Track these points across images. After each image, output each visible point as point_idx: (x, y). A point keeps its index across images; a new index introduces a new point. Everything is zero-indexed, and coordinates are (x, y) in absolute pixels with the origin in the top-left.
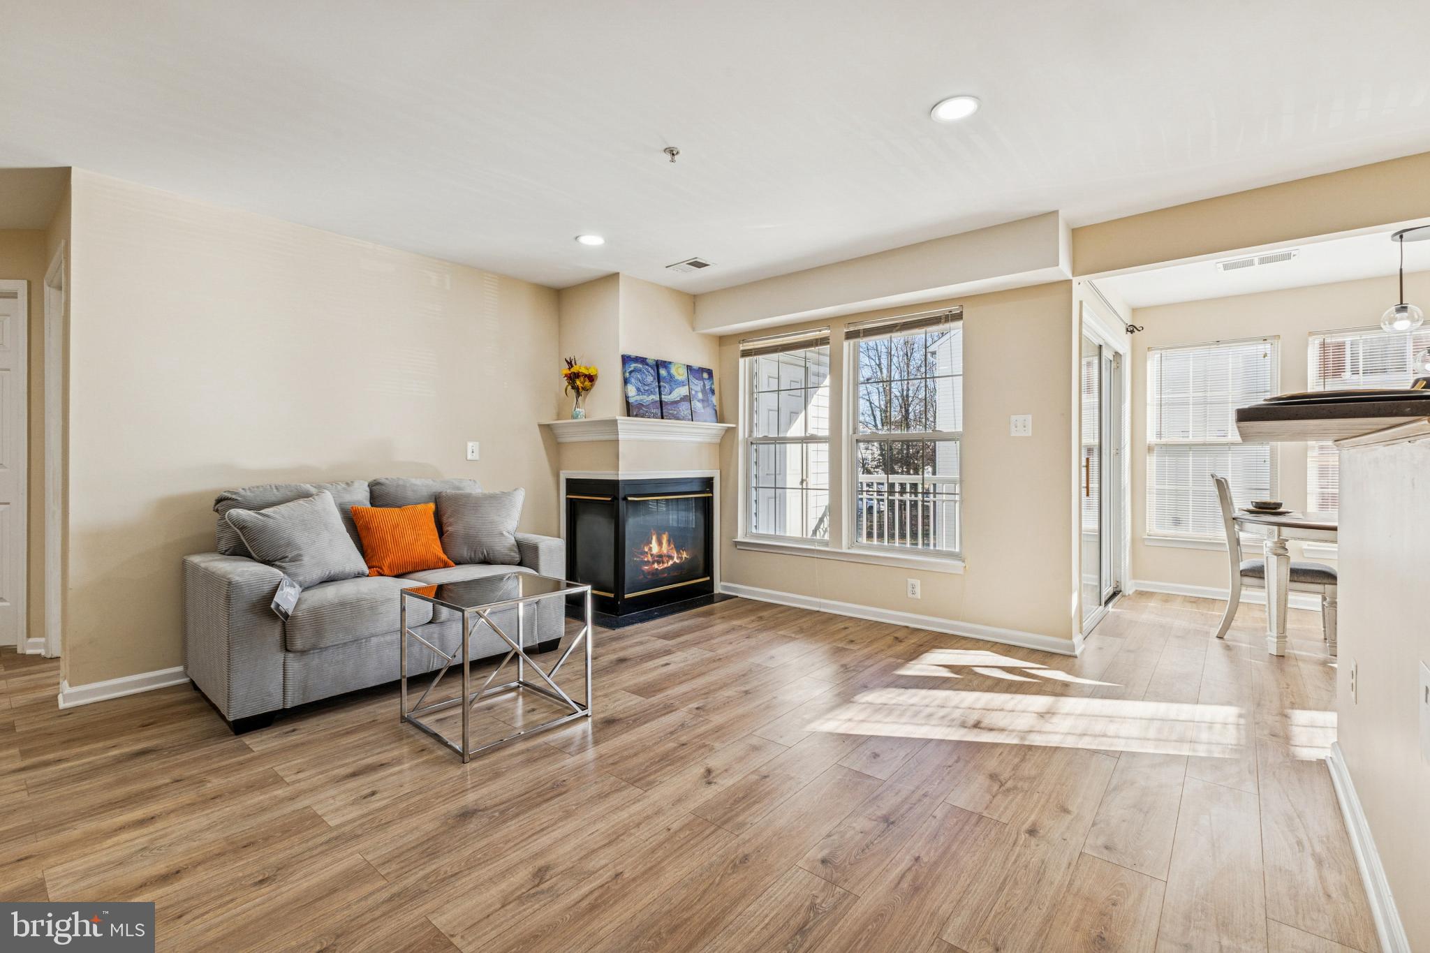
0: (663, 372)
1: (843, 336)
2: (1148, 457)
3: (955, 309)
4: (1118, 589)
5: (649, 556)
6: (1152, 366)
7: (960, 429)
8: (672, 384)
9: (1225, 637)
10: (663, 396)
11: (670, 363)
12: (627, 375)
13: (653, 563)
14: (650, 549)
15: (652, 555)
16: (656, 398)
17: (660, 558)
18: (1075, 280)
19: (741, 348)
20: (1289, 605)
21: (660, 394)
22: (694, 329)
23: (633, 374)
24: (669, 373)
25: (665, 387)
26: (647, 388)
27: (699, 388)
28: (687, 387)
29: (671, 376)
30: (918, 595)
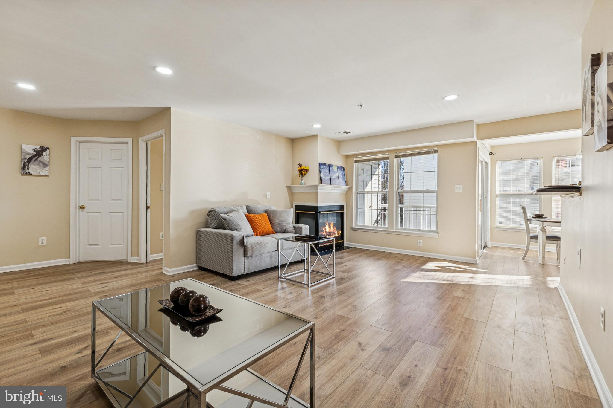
0: (331, 168)
1: (394, 157)
2: (496, 199)
3: (436, 149)
4: (486, 245)
5: (325, 232)
6: (498, 166)
7: (437, 189)
8: (333, 172)
9: (525, 259)
10: (331, 177)
11: (333, 165)
12: (321, 170)
13: (327, 235)
14: (325, 229)
15: (326, 232)
16: (329, 177)
17: (329, 234)
18: (477, 141)
19: (355, 160)
20: (546, 250)
22: (339, 153)
23: (323, 169)
25: (331, 174)
26: (326, 174)
27: (341, 174)
28: (337, 173)
29: (333, 170)
30: (422, 245)
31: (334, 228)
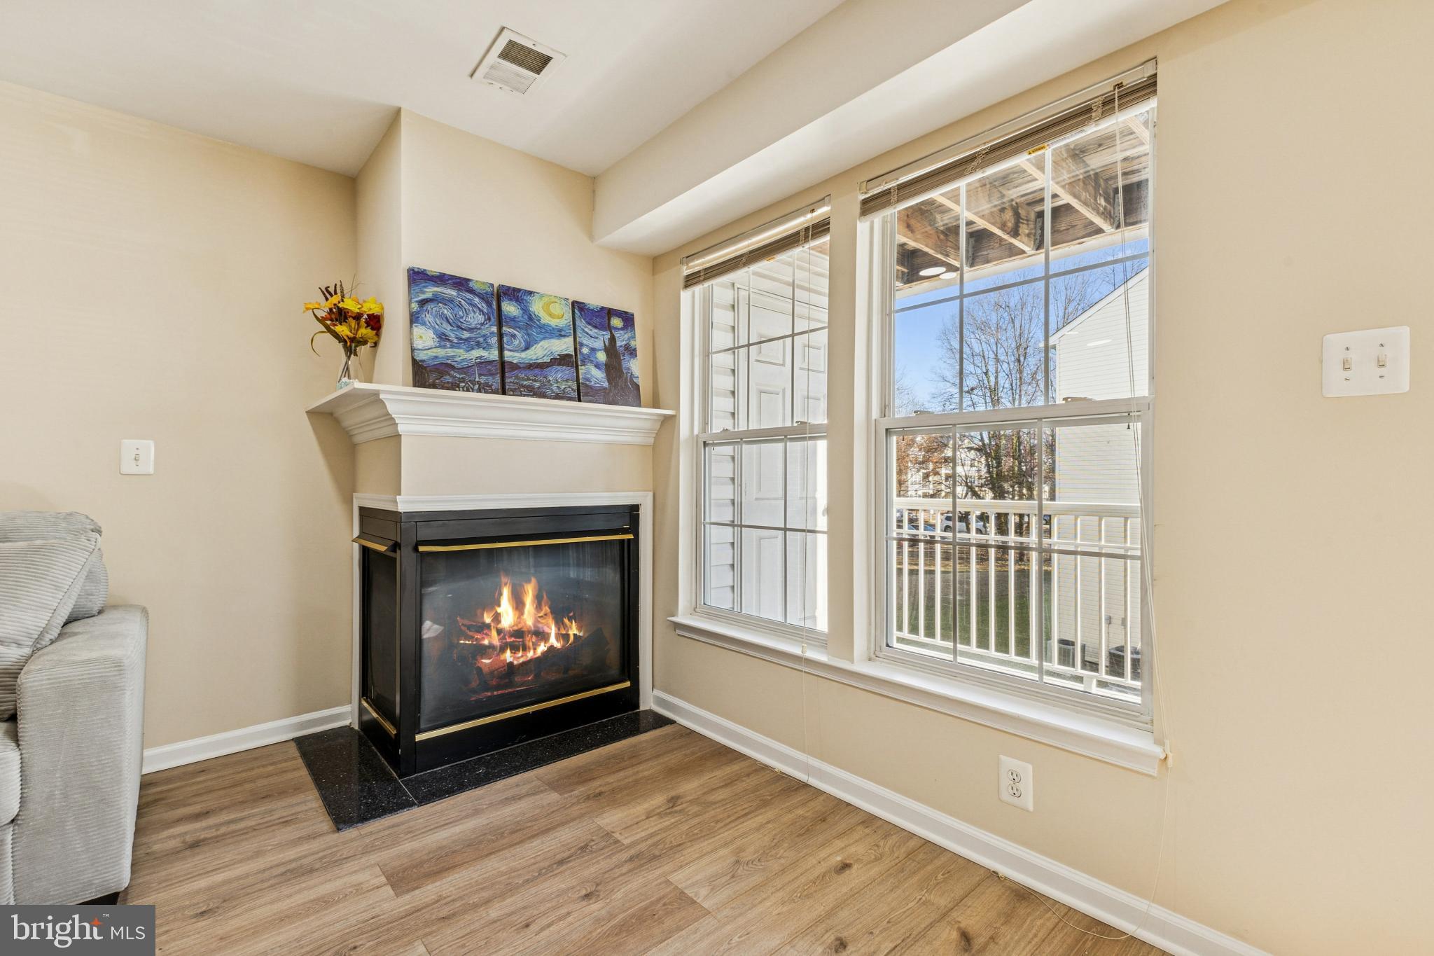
0: (510, 308)
5: (494, 633)
8: (534, 332)
10: (507, 353)
11: (531, 293)
12: (415, 306)
13: (503, 650)
14: (497, 618)
15: (499, 632)
16: (493, 355)
17: (518, 638)
19: (685, 270)
21: (501, 350)
22: (591, 237)
23: (429, 306)
24: (525, 310)
25: (514, 336)
26: (466, 335)
27: (599, 344)
28: (571, 339)
29: (531, 319)
30: (1028, 801)
31: (539, 607)
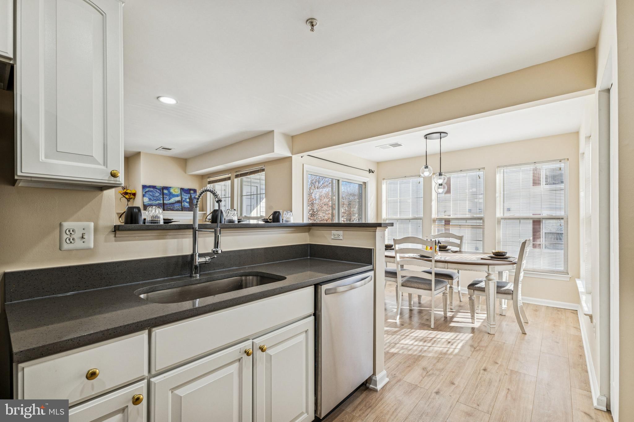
0: (165, 191)
1: (234, 176)
3: (262, 167)
8: (171, 196)
10: (164, 201)
11: (170, 187)
12: (144, 193)
16: (162, 202)
18: (294, 157)
19: (208, 180)
21: (163, 200)
22: (185, 173)
23: (147, 193)
24: (169, 192)
25: (166, 197)
26: (155, 198)
27: (187, 197)
28: (180, 197)
